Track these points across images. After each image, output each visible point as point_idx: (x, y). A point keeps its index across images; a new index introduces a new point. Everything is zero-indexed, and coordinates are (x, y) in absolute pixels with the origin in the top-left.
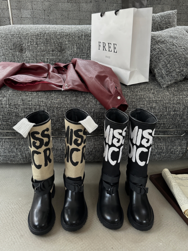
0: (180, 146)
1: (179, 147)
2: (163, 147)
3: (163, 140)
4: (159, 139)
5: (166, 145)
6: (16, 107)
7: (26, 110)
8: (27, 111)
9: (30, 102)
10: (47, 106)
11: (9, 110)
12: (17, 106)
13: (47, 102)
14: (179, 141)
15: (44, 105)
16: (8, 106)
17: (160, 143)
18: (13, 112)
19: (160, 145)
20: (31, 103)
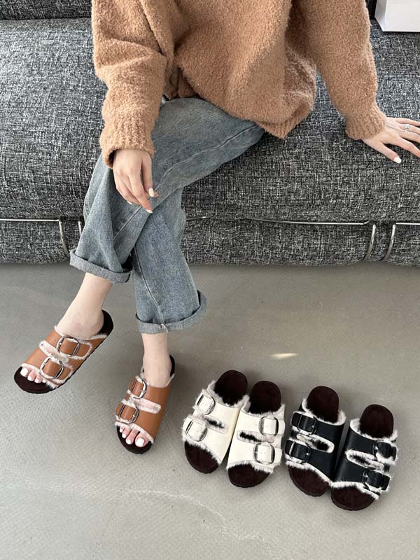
0: (353, 247)
1: (352, 249)
2: (320, 248)
3: (322, 232)
4: (314, 231)
5: (326, 244)
6: (22, 186)
7: (42, 191)
8: (44, 193)
9: (48, 177)
10: (81, 185)
11: (8, 191)
12: (23, 184)
13: (81, 177)
14: (355, 237)
15: (75, 182)
16: (5, 183)
17: (315, 239)
18: (18, 194)
19: (315, 244)
20: (51, 179)
